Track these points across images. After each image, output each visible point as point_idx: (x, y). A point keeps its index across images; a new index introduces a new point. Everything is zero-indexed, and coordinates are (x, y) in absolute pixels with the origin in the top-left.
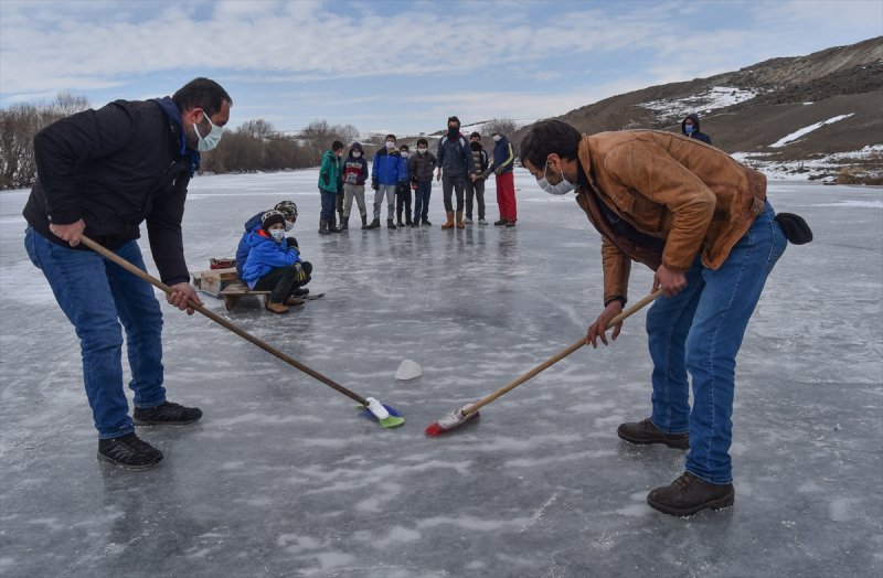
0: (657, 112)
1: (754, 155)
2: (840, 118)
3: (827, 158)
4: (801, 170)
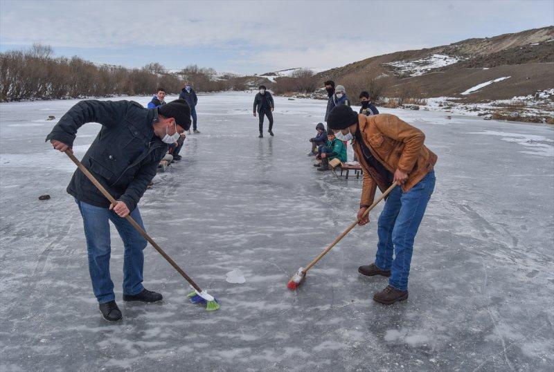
0: (399, 69)
1: (451, 98)
2: (502, 79)
3: (492, 103)
4: (475, 110)
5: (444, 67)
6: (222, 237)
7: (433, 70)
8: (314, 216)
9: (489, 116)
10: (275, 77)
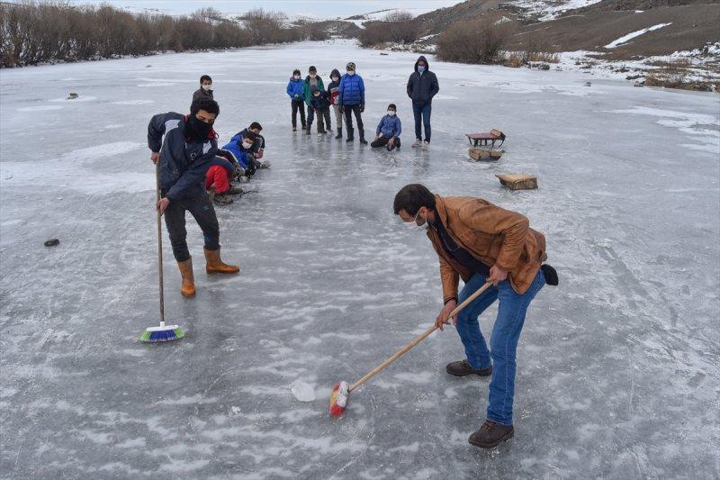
0: (525, 10)
1: (592, 53)
2: (660, 26)
3: (645, 60)
4: (623, 70)
5: (583, 8)
6: (281, 312)
7: (569, 11)
8: (405, 271)
9: (641, 80)
10: (364, 21)
